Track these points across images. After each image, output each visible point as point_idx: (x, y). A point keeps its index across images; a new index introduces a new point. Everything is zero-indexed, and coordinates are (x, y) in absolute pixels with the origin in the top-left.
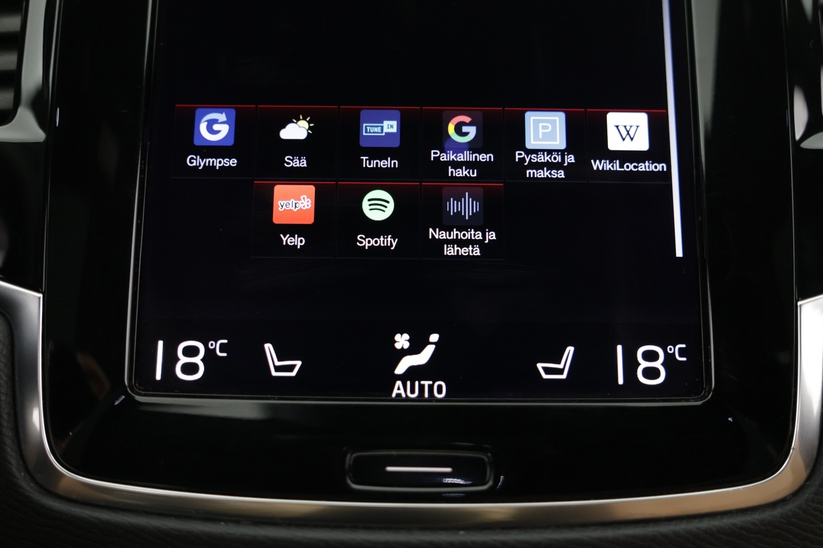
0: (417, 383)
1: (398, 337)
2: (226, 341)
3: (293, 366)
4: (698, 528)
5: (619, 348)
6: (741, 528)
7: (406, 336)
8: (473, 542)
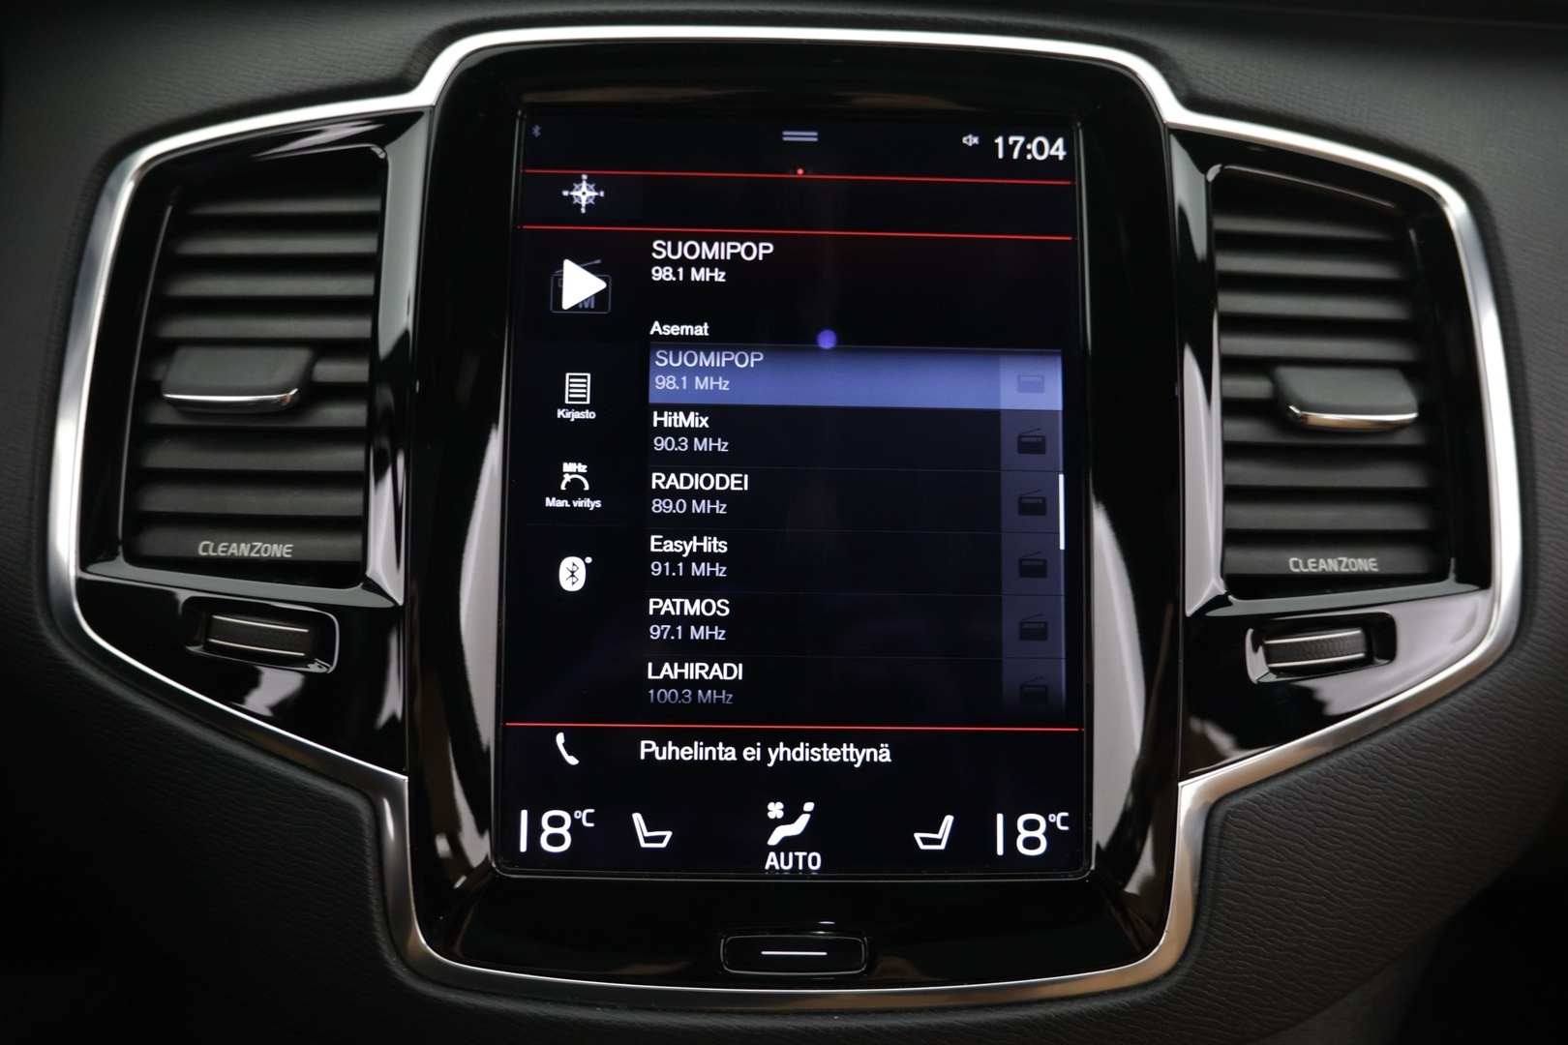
1: (771, 806)
2: (592, 811)
3: (663, 837)
4: (1069, 1012)
5: (1000, 817)
6: (1111, 1011)
7: (780, 805)
8: (847, 1028)
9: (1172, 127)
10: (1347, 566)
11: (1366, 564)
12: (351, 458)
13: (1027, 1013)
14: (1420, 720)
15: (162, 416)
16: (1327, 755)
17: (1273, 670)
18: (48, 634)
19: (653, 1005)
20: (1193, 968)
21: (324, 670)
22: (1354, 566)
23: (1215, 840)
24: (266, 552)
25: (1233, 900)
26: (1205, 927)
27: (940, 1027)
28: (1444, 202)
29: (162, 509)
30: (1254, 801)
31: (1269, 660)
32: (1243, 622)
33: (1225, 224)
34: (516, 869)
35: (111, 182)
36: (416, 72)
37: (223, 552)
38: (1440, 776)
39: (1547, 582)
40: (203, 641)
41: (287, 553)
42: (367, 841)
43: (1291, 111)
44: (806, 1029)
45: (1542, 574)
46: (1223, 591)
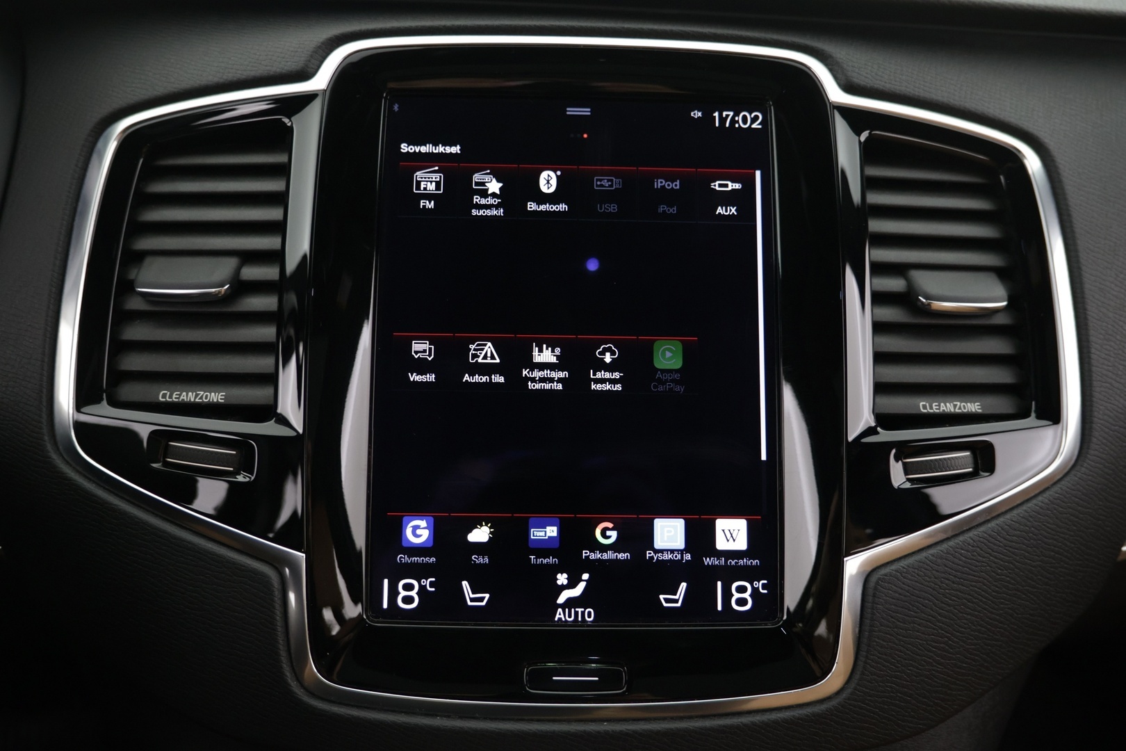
0: (573, 610)
1: (559, 576)
2: (434, 579)
3: (484, 598)
4: (769, 719)
5: (719, 583)
6: (799, 719)
7: (565, 575)
8: (613, 731)
9: (835, 105)
10: (960, 408)
11: (973, 407)
12: (267, 333)
13: (739, 720)
14: (1012, 514)
15: (134, 304)
16: (948, 539)
17: (908, 480)
18: (54, 456)
19: (477, 715)
20: (855, 689)
21: (248, 479)
22: (965, 408)
23: (870, 599)
24: (206, 398)
25: (883, 640)
26: (864, 659)
27: (679, 730)
28: (1024, 156)
29: (134, 369)
30: (896, 571)
31: (906, 473)
32: (888, 446)
33: (873, 171)
34: (381, 620)
35: (100, 144)
36: (313, 67)
37: (176, 398)
38: (1027, 554)
39: (1099, 419)
40: (162, 460)
41: (221, 399)
42: (276, 599)
43: (917, 94)
44: (585, 732)
45: (1096, 414)
46: (873, 424)
